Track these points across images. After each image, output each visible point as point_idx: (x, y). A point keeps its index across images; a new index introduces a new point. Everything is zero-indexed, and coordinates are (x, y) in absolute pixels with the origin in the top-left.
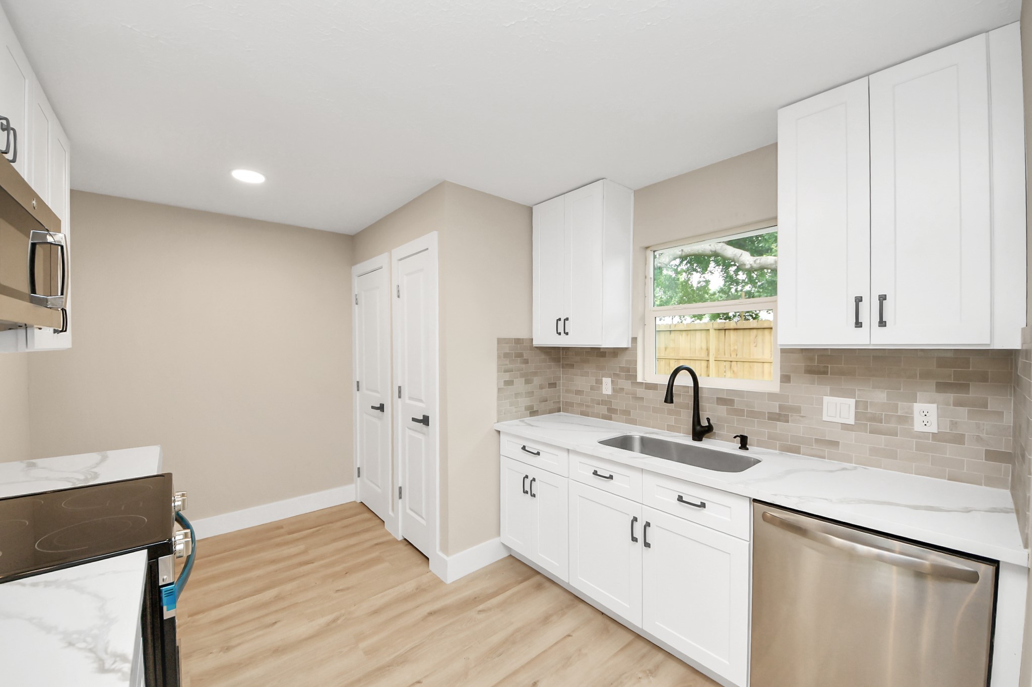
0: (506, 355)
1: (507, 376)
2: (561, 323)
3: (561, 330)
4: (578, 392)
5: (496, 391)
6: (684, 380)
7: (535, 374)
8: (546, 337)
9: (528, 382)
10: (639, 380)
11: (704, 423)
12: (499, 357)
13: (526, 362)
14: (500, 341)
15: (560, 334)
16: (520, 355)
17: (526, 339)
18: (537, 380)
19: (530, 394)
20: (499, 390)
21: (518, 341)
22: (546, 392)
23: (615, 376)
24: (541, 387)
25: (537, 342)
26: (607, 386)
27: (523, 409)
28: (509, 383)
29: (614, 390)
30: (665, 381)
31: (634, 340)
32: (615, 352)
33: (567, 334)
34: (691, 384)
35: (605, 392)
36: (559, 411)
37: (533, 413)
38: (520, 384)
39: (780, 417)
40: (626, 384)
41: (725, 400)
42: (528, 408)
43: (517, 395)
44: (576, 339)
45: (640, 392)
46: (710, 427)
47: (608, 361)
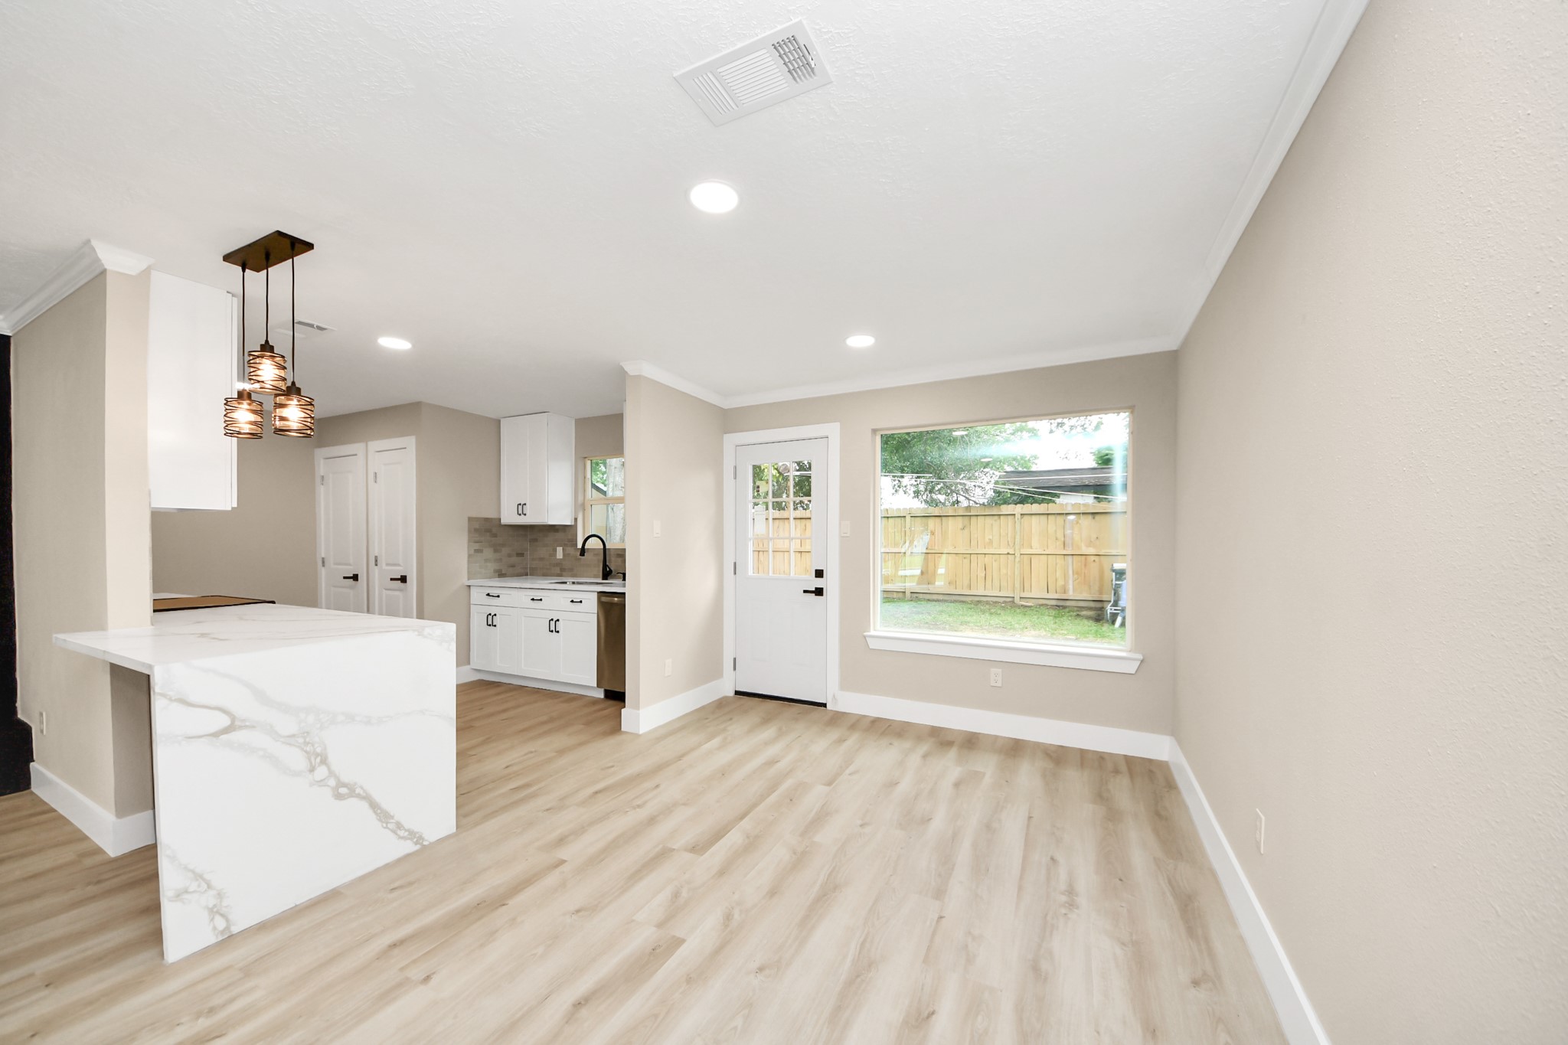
0: (476, 530)
1: (477, 546)
2: (521, 507)
3: (520, 512)
4: (541, 559)
5: (466, 556)
7: (503, 545)
8: (509, 517)
9: (496, 551)
10: (578, 546)
11: (608, 569)
12: (470, 531)
13: (495, 536)
14: (470, 519)
15: (520, 515)
16: (488, 531)
17: (495, 519)
18: (505, 551)
19: (500, 560)
20: (470, 556)
21: (487, 520)
22: (515, 560)
23: (564, 546)
24: (509, 556)
25: (504, 521)
26: (560, 553)
27: (492, 571)
28: (477, 551)
29: (564, 555)
30: (582, 547)
31: (576, 519)
32: (565, 527)
33: (525, 515)
34: (602, 547)
35: (558, 557)
36: (527, 575)
37: (501, 575)
38: (488, 553)
40: (570, 551)
41: (620, 554)
42: (496, 571)
43: (486, 561)
46: (611, 571)
47: (560, 535)
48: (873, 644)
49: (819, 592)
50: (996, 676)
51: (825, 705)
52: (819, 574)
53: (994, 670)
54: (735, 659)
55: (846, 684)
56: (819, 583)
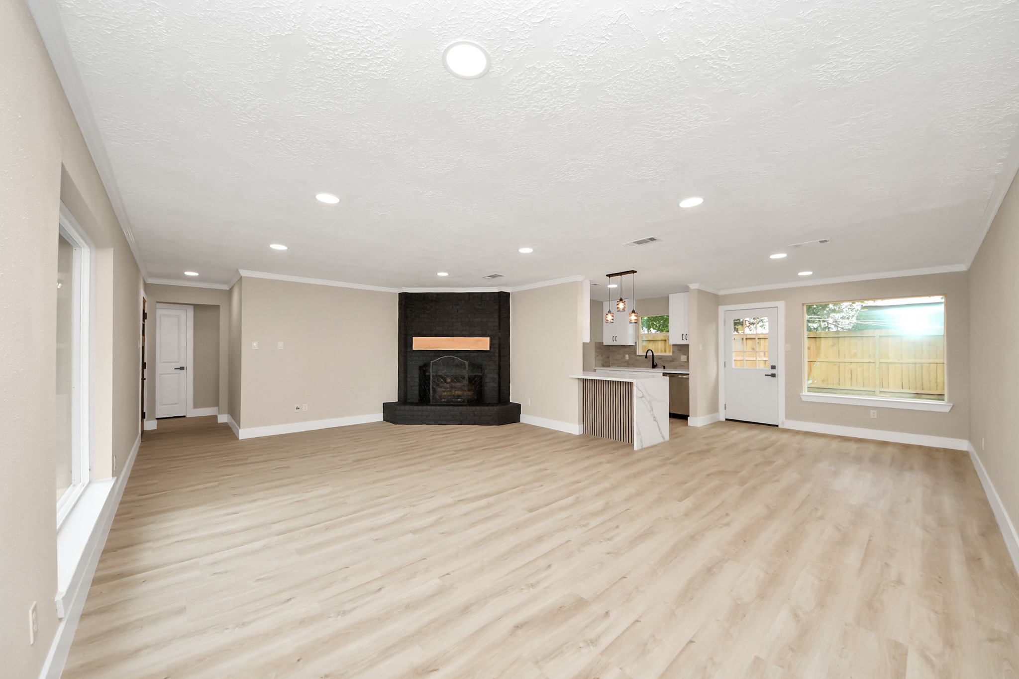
1: (597, 354)
2: (614, 338)
3: (614, 340)
4: (617, 360)
6: (650, 354)
7: (603, 353)
8: (608, 342)
9: (602, 356)
10: (637, 354)
11: (655, 364)
12: (596, 349)
13: (601, 350)
14: (596, 343)
16: (600, 348)
18: (604, 356)
19: (602, 360)
20: (595, 358)
21: (600, 343)
22: (607, 360)
23: (629, 354)
24: (605, 358)
25: (604, 344)
26: (627, 357)
27: (601, 364)
28: (597, 356)
29: (629, 358)
30: (645, 354)
31: (636, 343)
32: (630, 347)
33: (616, 341)
34: (652, 355)
35: (626, 359)
37: (603, 365)
38: (600, 356)
39: (672, 361)
40: (633, 356)
41: (660, 358)
43: (599, 359)
44: (619, 342)
45: (638, 358)
46: (656, 365)
47: (626, 350)
48: (804, 399)
49: (773, 375)
50: (873, 414)
51: (777, 426)
52: (773, 367)
53: (872, 411)
54: (725, 405)
55: (788, 417)
56: (773, 371)
